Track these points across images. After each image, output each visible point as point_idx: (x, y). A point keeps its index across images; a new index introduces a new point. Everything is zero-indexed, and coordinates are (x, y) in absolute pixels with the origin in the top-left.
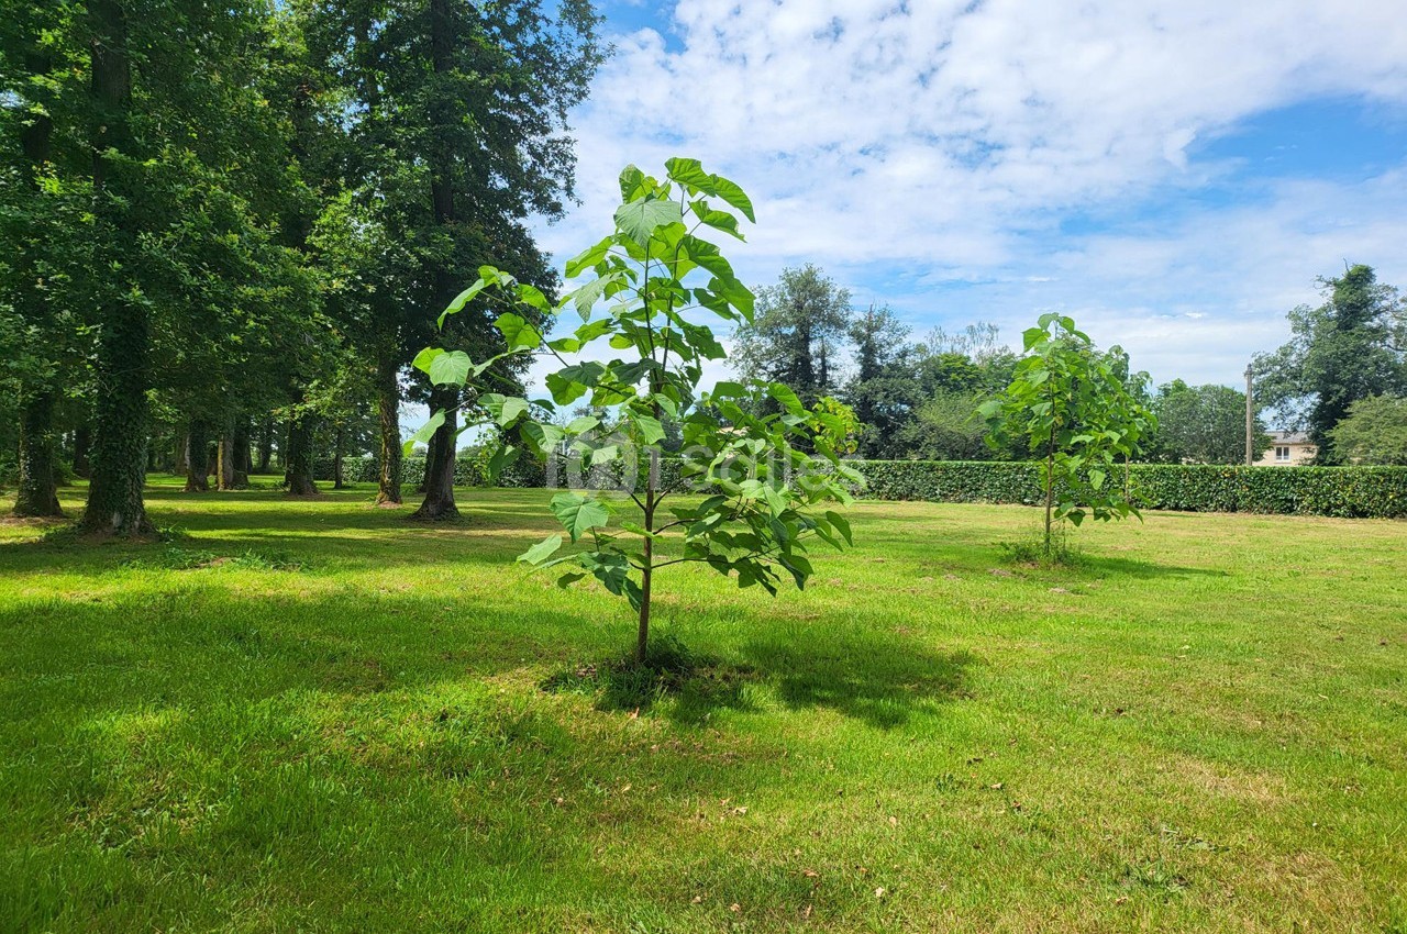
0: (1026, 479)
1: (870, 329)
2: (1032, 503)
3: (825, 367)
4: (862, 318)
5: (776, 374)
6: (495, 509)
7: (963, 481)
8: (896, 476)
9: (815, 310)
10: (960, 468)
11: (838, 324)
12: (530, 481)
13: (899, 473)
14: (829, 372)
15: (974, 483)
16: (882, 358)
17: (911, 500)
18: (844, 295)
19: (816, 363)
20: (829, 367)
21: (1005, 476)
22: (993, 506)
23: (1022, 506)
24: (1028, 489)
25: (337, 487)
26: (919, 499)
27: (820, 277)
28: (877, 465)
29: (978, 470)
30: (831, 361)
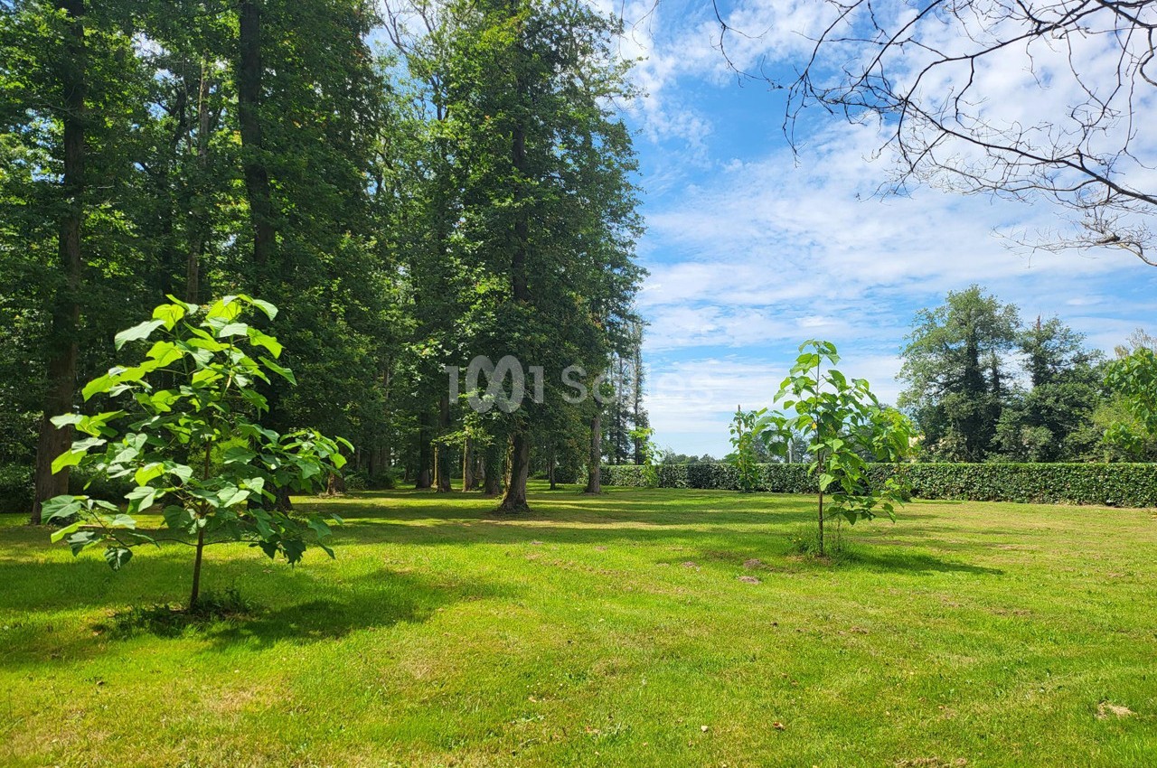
0: (1107, 480)
1: (1040, 340)
2: (1114, 504)
3: (997, 376)
4: (1031, 330)
5: (946, 385)
6: (578, 505)
7: (1046, 481)
8: (983, 477)
9: (984, 325)
10: (1042, 470)
11: (1009, 336)
12: (693, 483)
13: (986, 475)
14: (1001, 381)
15: (1057, 484)
16: (1053, 363)
17: (998, 501)
18: (1011, 310)
19: (987, 373)
20: (1003, 377)
21: (1087, 477)
22: (1078, 507)
23: (1105, 508)
24: (1111, 490)
25: (551, 489)
26: (1006, 499)
27: (984, 296)
28: (966, 468)
29: (1060, 471)
30: (1003, 370)
